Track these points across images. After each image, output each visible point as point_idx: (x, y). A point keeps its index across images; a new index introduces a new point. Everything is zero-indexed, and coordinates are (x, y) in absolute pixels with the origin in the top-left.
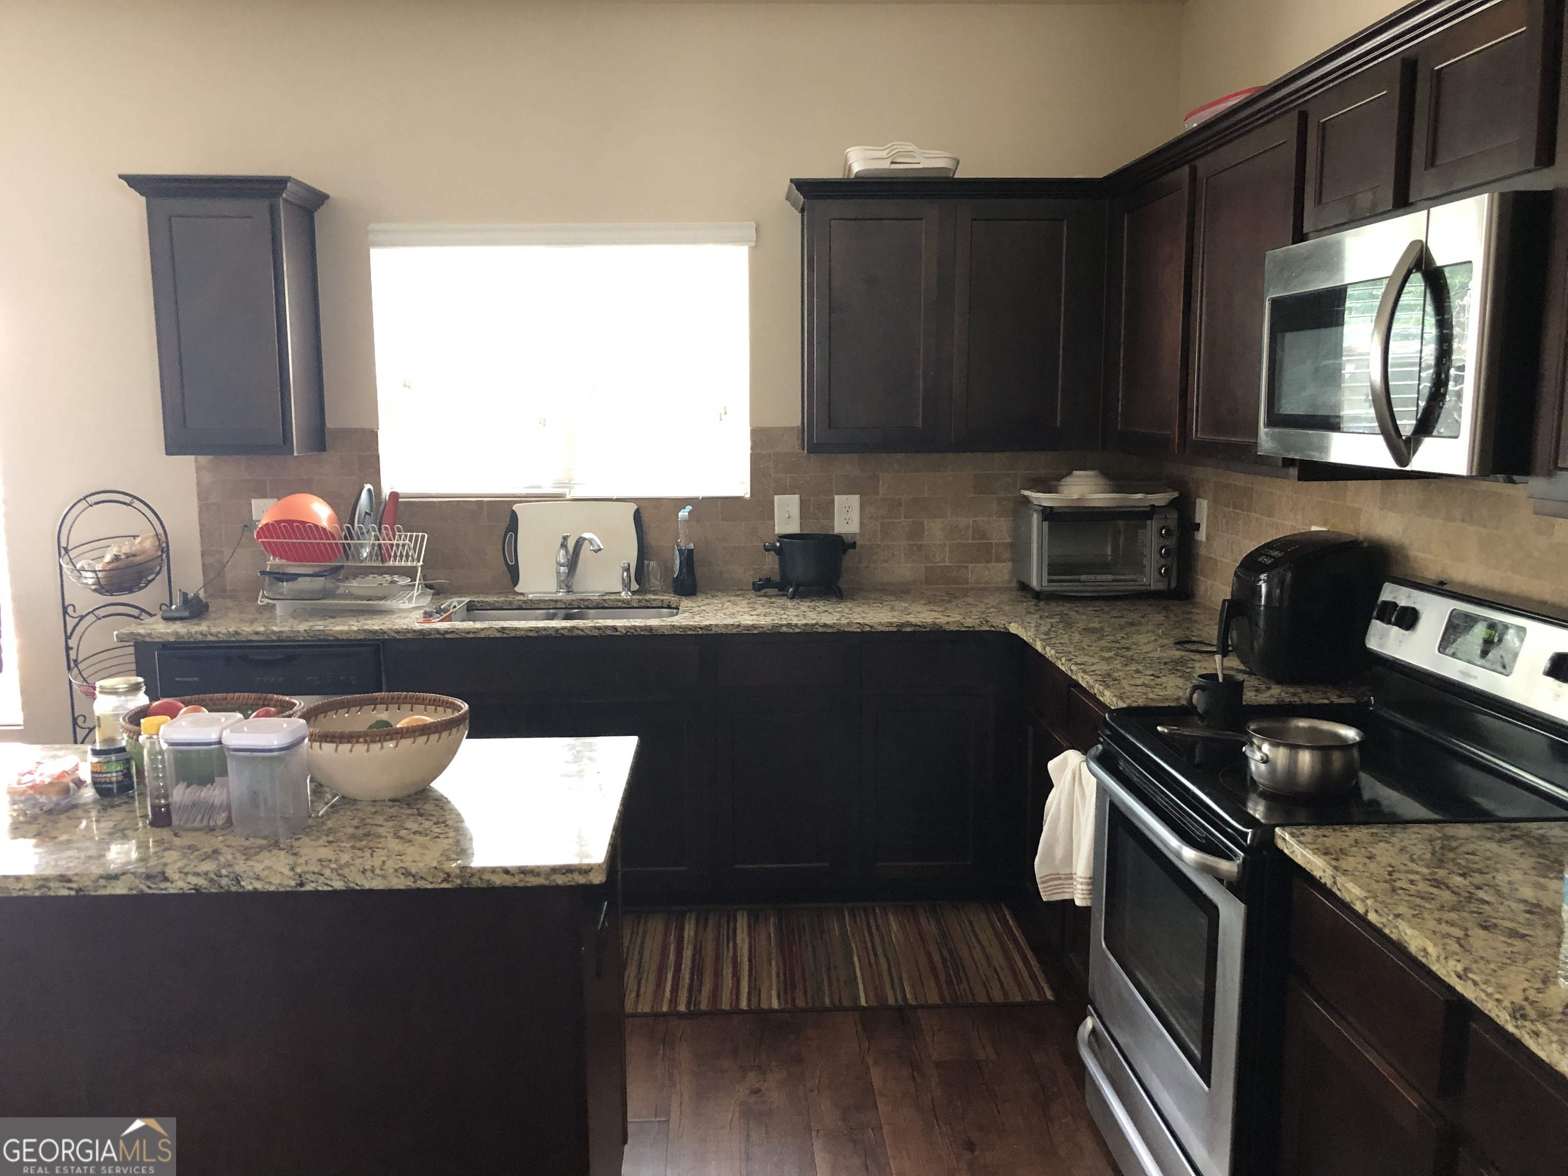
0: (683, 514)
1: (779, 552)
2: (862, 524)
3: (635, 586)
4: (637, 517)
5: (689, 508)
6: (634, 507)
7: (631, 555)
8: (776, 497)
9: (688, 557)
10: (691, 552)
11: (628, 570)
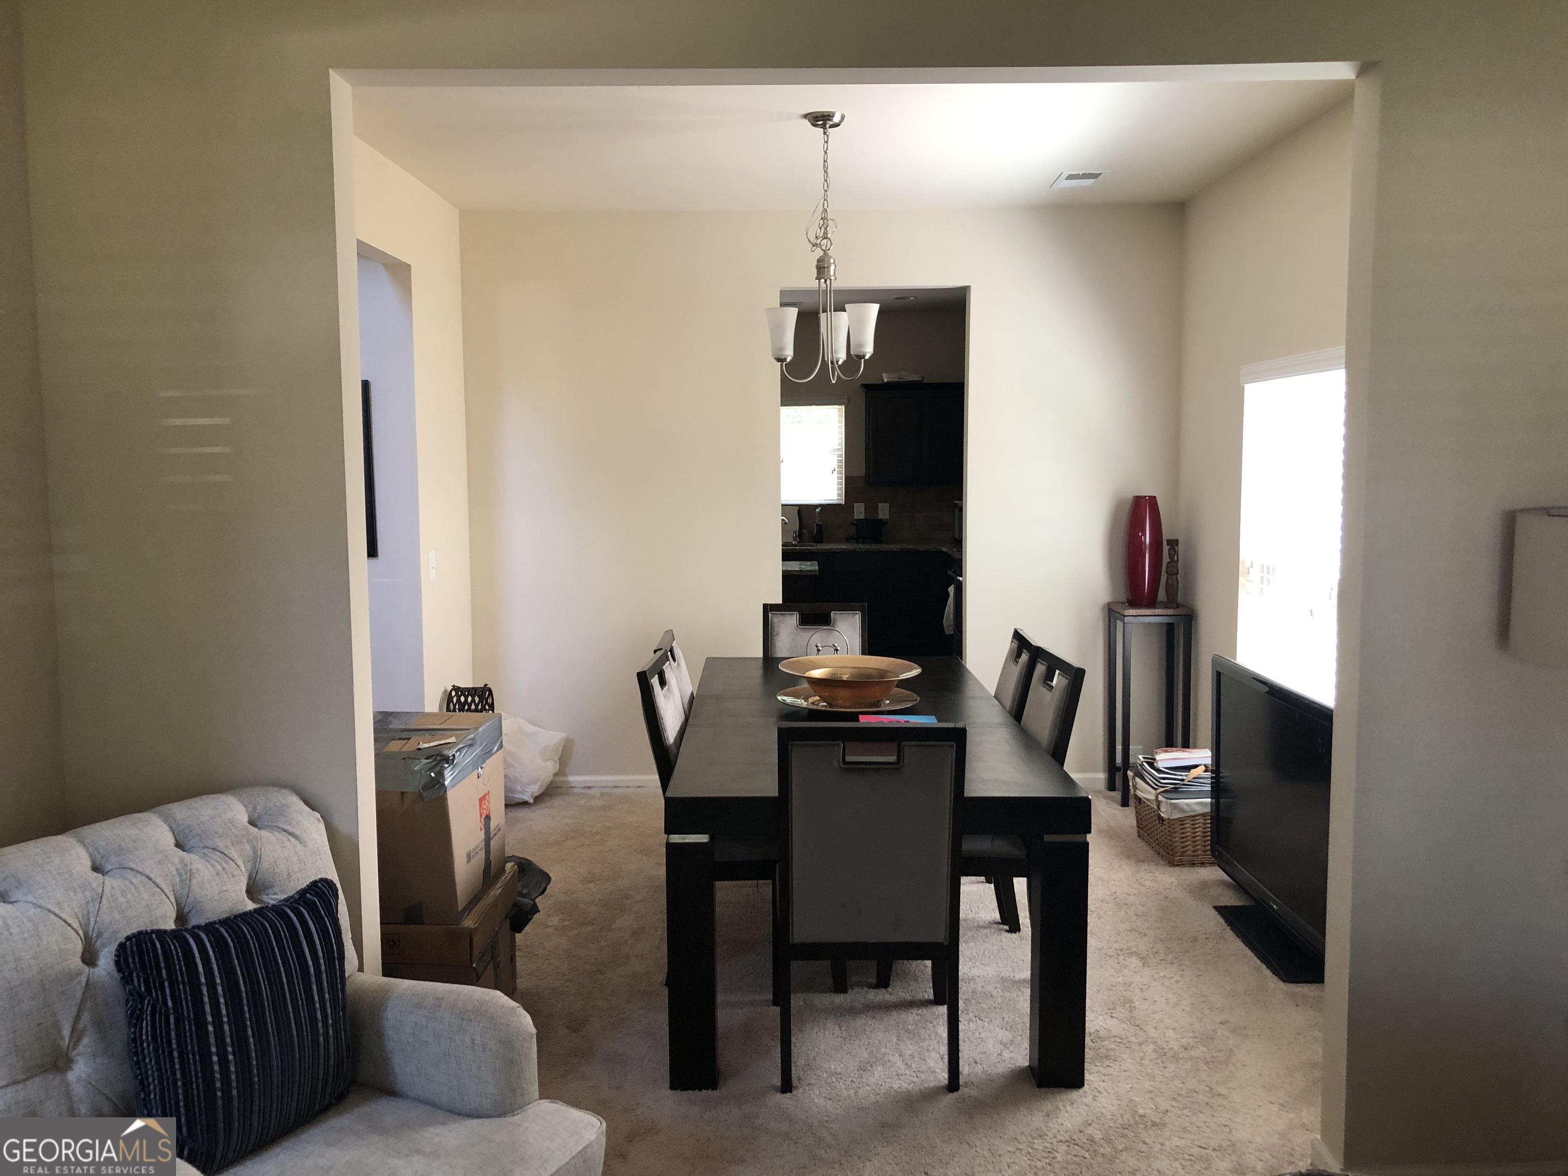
0: (818, 510)
1: (856, 525)
2: (890, 516)
3: (798, 540)
4: (799, 511)
5: (820, 508)
6: (798, 508)
7: (797, 528)
8: (855, 504)
9: (820, 527)
10: (821, 525)
11: (795, 533)
